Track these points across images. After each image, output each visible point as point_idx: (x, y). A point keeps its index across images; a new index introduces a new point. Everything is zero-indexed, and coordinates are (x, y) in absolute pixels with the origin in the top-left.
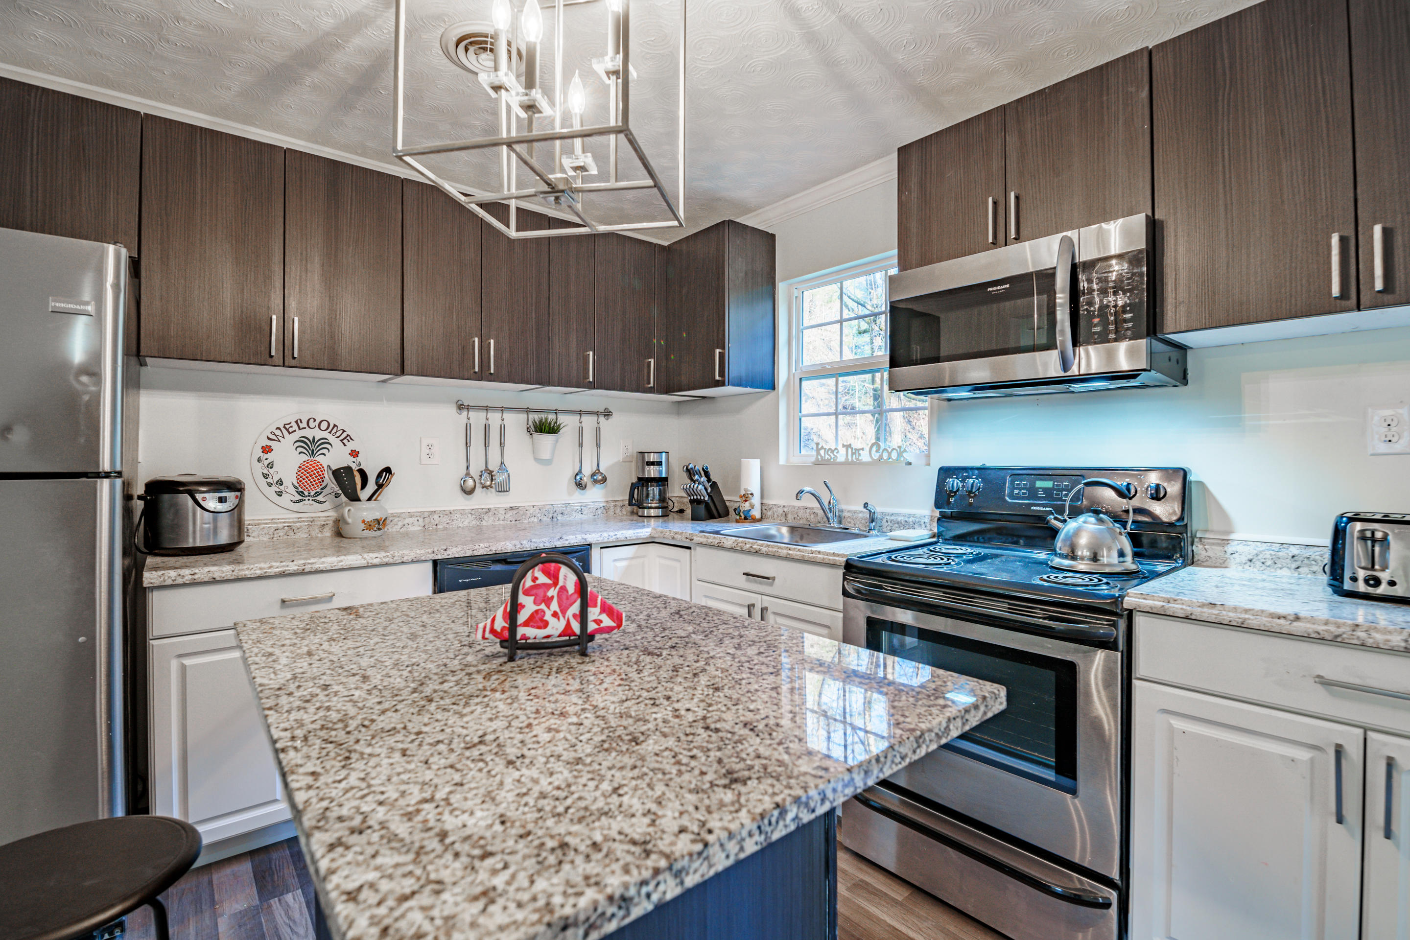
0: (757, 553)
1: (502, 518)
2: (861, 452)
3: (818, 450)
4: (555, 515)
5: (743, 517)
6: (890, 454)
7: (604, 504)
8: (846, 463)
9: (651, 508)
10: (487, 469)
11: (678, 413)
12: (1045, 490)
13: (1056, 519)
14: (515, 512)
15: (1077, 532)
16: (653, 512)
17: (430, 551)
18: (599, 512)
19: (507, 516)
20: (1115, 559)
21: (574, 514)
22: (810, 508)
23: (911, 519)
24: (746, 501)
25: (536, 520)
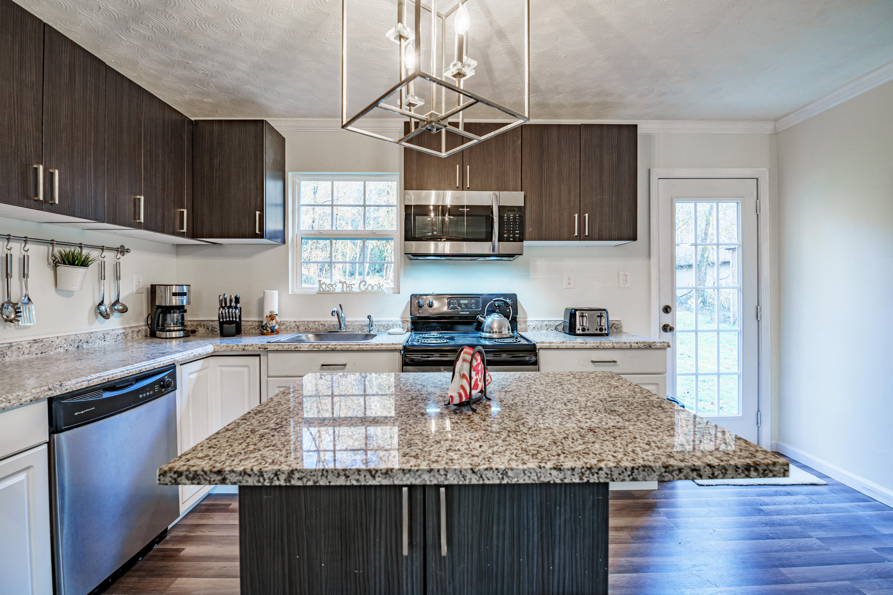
0: (333, 350)
1: (27, 351)
2: (353, 286)
3: (320, 285)
4: (81, 344)
5: (270, 331)
6: (373, 288)
7: (124, 331)
8: (342, 293)
9: (174, 331)
10: (9, 302)
11: (177, 254)
12: (465, 304)
13: (481, 317)
14: (41, 344)
15: (492, 323)
16: (174, 334)
17: (46, 388)
18: (120, 338)
19: (33, 349)
20: (507, 332)
21: (98, 341)
22: (317, 322)
23: (391, 323)
24: (273, 320)
25: (62, 350)
